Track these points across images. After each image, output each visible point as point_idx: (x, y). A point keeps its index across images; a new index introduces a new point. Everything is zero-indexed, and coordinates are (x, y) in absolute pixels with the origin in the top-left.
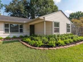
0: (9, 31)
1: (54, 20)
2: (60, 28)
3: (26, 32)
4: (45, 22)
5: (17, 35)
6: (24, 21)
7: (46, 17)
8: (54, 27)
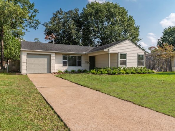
0: (67, 64)
1: (119, 52)
2: (128, 60)
3: (85, 65)
4: (109, 54)
5: (76, 69)
6: (82, 51)
7: (110, 49)
8: (119, 59)
